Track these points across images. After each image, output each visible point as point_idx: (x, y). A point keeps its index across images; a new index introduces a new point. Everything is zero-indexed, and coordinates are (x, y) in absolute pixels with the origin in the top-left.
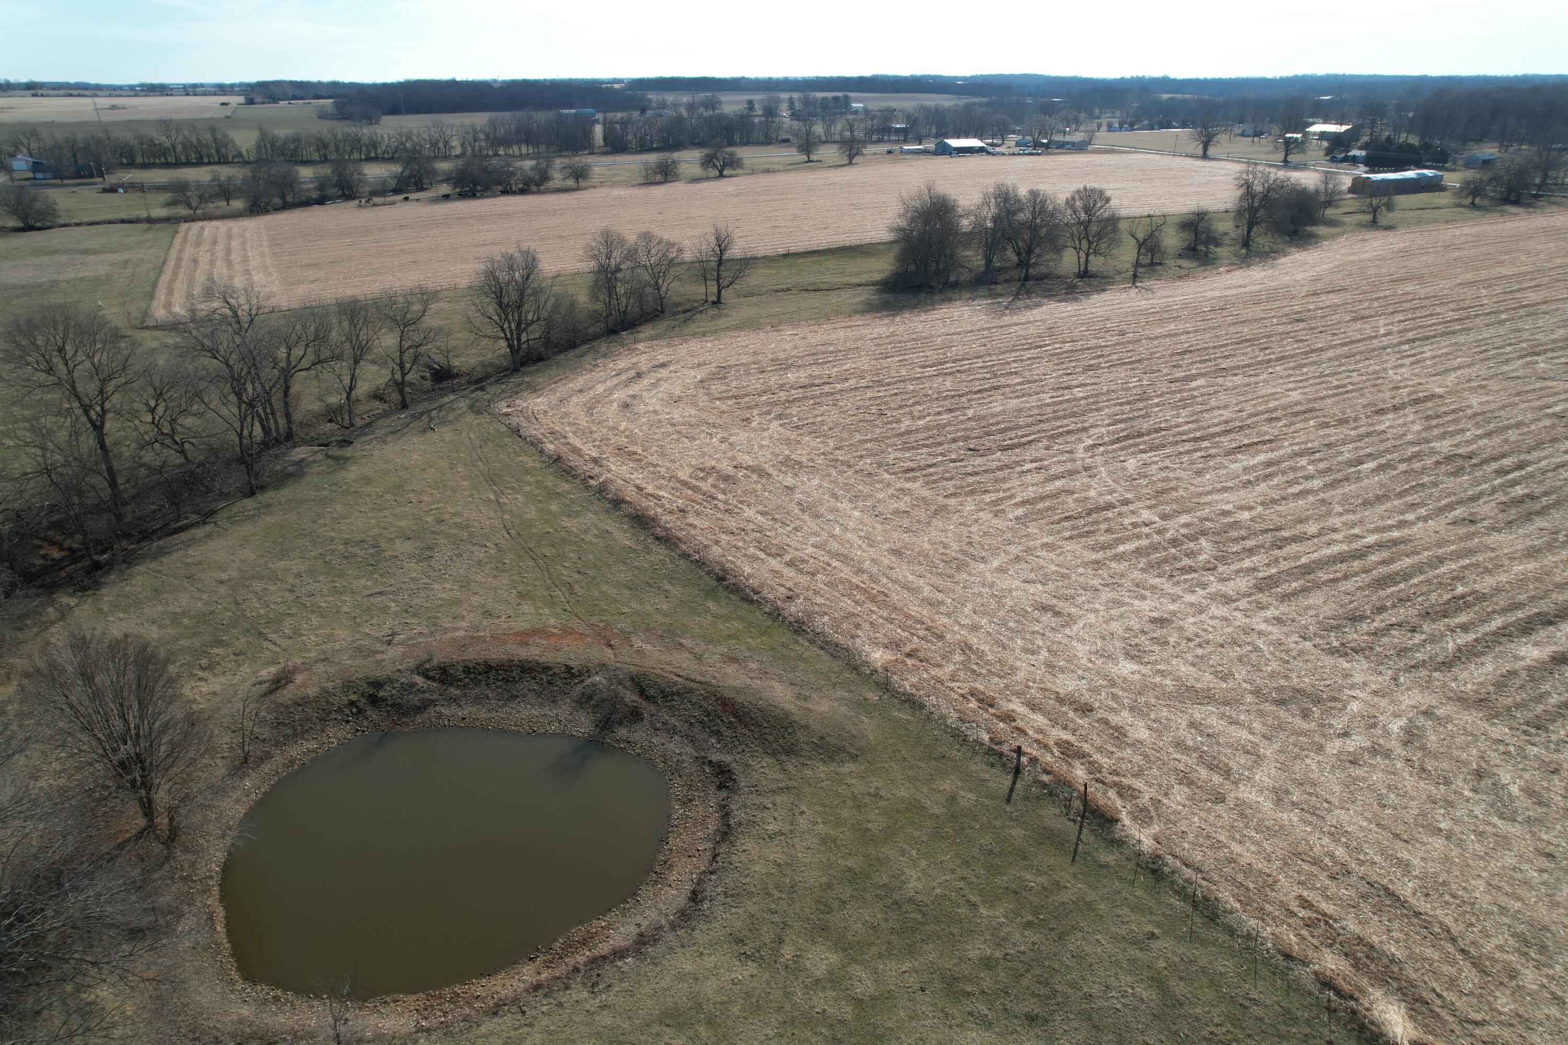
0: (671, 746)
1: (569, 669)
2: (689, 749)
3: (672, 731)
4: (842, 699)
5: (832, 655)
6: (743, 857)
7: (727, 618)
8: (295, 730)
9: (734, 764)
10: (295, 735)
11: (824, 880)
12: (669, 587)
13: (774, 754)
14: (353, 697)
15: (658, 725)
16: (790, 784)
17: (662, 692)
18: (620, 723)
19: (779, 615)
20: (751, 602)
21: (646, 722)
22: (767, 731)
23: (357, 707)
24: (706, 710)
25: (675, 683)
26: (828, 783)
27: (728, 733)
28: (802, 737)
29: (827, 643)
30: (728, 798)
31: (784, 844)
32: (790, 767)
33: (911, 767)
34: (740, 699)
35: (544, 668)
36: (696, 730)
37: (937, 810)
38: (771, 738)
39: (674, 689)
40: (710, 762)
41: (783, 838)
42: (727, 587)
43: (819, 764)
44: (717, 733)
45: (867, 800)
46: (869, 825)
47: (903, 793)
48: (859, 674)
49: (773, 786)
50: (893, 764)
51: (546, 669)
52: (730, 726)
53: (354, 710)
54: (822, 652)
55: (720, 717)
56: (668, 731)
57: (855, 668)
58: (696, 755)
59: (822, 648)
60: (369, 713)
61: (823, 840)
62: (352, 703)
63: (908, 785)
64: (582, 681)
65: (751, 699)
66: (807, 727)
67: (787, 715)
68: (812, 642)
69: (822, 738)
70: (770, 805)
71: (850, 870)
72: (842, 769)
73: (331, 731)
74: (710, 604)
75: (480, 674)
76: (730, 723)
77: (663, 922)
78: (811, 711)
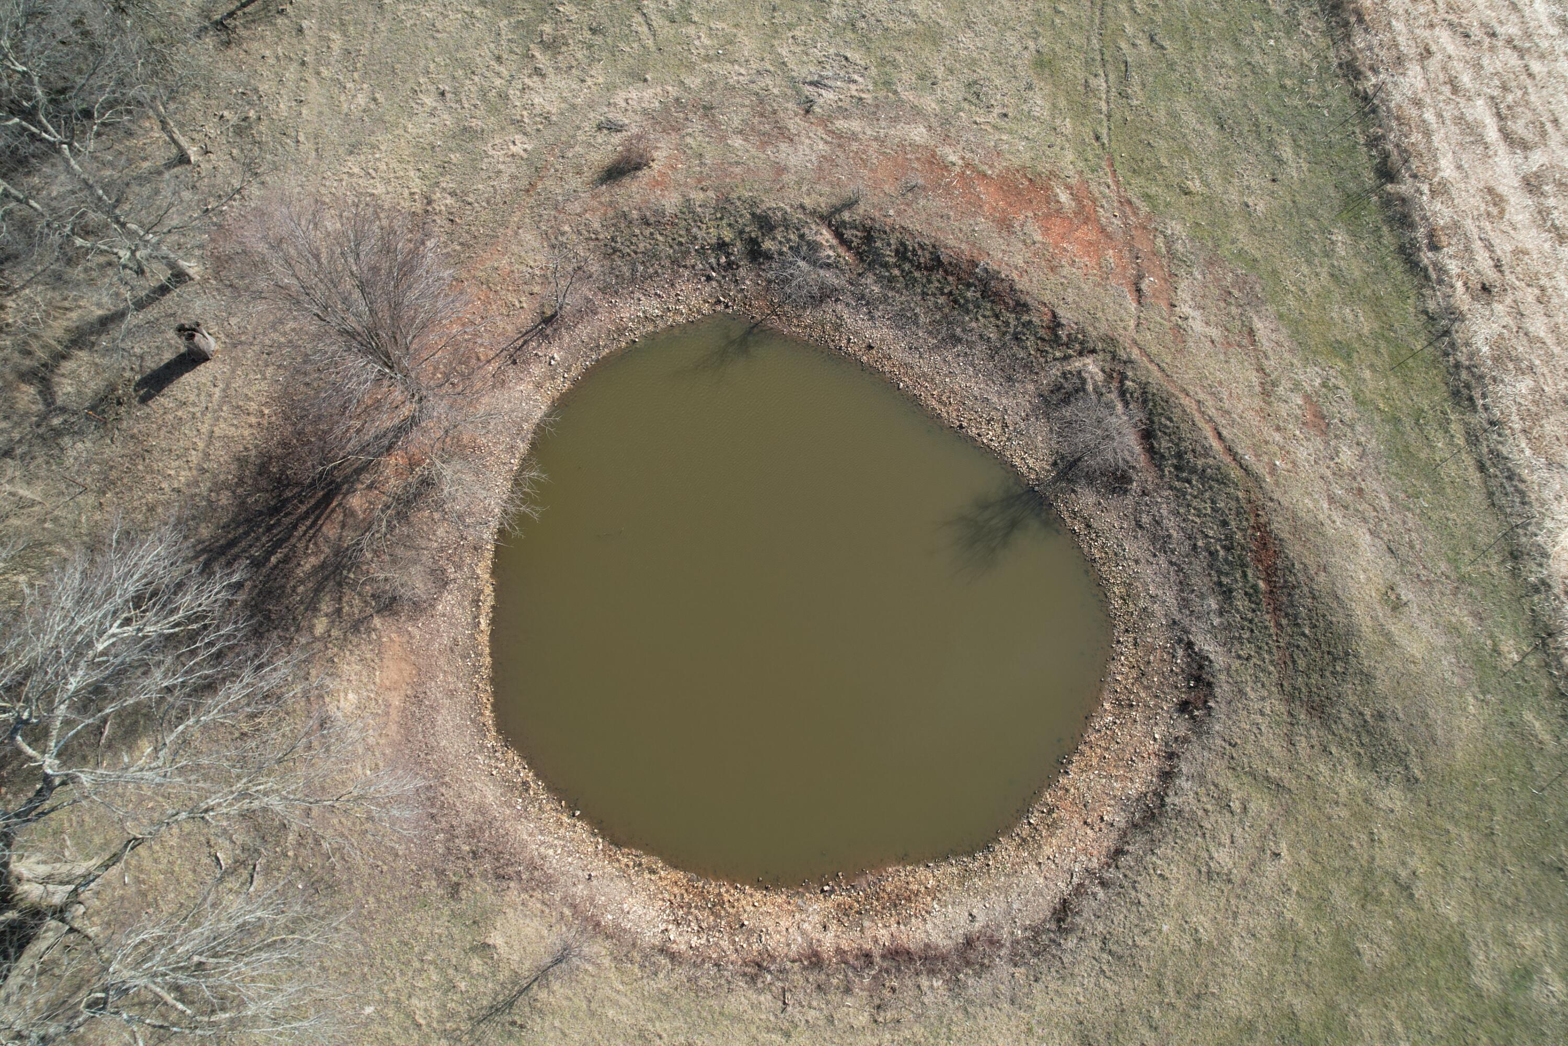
0: (1148, 572)
1: (1055, 323)
2: (1170, 598)
3: (1160, 542)
4: (1454, 630)
5: (1491, 494)
6: (1156, 888)
7: (1353, 295)
8: (634, 271)
9: (1223, 677)
10: (633, 280)
11: (1248, 1012)
12: (1287, 152)
13: (1290, 697)
14: (728, 235)
15: (1145, 519)
16: (1288, 778)
17: (1179, 455)
18: (1090, 479)
19: (1447, 333)
20: (1413, 265)
21: (1129, 500)
22: (1303, 643)
23: (728, 255)
24: (1230, 537)
25: (1207, 452)
26: (1345, 813)
27: (1241, 603)
28: (1350, 691)
29: (1497, 456)
30: (1186, 740)
31: (1223, 901)
32: (1302, 744)
33: (1491, 860)
34: (1294, 550)
35: (1018, 303)
36: (1199, 564)
37: (1488, 983)
38: (1302, 663)
39: (1200, 463)
40: (1190, 645)
41: (1226, 888)
42: (1387, 202)
43: (1349, 762)
44: (1227, 594)
45: (1386, 890)
46: (1364, 946)
47: (1450, 911)
48: (1515, 573)
49: (1259, 764)
50: (1465, 835)
51: (1021, 307)
52: (1252, 594)
53: (723, 260)
54: (1475, 477)
55: (1244, 565)
56: (1154, 539)
57: (1515, 555)
58: (1178, 617)
59: (1482, 468)
60: (742, 272)
61: (1283, 932)
62: (722, 246)
63: (1468, 898)
64: (1066, 358)
65: (1310, 560)
66: (1367, 678)
67: (1351, 632)
68: (1473, 438)
69: (1380, 716)
70: (1236, 806)
71: (1292, 1017)
72: (1377, 795)
73: (684, 287)
74: (1340, 236)
75: (919, 267)
76: (1255, 587)
77: (1005, 934)
78: (1392, 644)
